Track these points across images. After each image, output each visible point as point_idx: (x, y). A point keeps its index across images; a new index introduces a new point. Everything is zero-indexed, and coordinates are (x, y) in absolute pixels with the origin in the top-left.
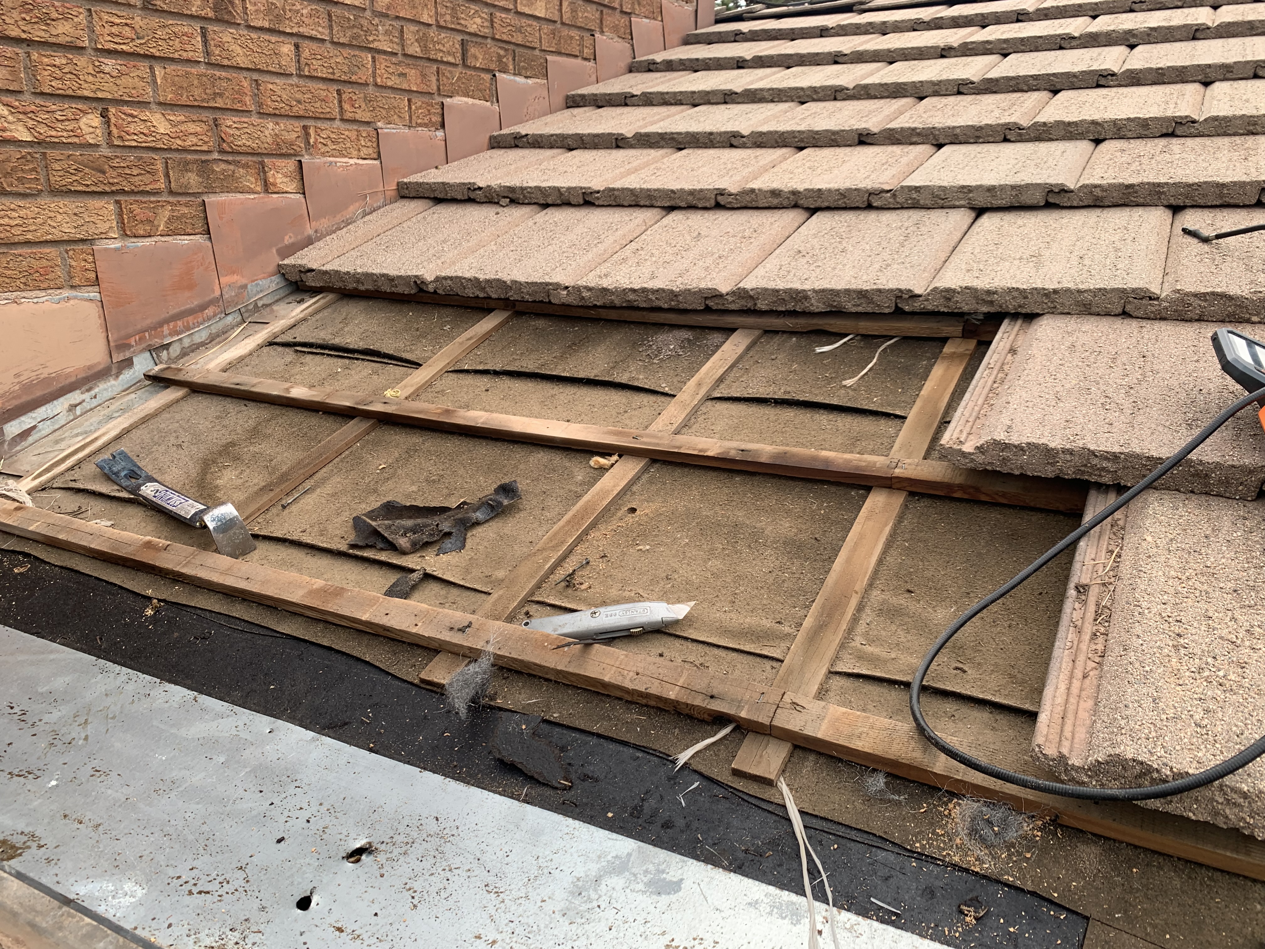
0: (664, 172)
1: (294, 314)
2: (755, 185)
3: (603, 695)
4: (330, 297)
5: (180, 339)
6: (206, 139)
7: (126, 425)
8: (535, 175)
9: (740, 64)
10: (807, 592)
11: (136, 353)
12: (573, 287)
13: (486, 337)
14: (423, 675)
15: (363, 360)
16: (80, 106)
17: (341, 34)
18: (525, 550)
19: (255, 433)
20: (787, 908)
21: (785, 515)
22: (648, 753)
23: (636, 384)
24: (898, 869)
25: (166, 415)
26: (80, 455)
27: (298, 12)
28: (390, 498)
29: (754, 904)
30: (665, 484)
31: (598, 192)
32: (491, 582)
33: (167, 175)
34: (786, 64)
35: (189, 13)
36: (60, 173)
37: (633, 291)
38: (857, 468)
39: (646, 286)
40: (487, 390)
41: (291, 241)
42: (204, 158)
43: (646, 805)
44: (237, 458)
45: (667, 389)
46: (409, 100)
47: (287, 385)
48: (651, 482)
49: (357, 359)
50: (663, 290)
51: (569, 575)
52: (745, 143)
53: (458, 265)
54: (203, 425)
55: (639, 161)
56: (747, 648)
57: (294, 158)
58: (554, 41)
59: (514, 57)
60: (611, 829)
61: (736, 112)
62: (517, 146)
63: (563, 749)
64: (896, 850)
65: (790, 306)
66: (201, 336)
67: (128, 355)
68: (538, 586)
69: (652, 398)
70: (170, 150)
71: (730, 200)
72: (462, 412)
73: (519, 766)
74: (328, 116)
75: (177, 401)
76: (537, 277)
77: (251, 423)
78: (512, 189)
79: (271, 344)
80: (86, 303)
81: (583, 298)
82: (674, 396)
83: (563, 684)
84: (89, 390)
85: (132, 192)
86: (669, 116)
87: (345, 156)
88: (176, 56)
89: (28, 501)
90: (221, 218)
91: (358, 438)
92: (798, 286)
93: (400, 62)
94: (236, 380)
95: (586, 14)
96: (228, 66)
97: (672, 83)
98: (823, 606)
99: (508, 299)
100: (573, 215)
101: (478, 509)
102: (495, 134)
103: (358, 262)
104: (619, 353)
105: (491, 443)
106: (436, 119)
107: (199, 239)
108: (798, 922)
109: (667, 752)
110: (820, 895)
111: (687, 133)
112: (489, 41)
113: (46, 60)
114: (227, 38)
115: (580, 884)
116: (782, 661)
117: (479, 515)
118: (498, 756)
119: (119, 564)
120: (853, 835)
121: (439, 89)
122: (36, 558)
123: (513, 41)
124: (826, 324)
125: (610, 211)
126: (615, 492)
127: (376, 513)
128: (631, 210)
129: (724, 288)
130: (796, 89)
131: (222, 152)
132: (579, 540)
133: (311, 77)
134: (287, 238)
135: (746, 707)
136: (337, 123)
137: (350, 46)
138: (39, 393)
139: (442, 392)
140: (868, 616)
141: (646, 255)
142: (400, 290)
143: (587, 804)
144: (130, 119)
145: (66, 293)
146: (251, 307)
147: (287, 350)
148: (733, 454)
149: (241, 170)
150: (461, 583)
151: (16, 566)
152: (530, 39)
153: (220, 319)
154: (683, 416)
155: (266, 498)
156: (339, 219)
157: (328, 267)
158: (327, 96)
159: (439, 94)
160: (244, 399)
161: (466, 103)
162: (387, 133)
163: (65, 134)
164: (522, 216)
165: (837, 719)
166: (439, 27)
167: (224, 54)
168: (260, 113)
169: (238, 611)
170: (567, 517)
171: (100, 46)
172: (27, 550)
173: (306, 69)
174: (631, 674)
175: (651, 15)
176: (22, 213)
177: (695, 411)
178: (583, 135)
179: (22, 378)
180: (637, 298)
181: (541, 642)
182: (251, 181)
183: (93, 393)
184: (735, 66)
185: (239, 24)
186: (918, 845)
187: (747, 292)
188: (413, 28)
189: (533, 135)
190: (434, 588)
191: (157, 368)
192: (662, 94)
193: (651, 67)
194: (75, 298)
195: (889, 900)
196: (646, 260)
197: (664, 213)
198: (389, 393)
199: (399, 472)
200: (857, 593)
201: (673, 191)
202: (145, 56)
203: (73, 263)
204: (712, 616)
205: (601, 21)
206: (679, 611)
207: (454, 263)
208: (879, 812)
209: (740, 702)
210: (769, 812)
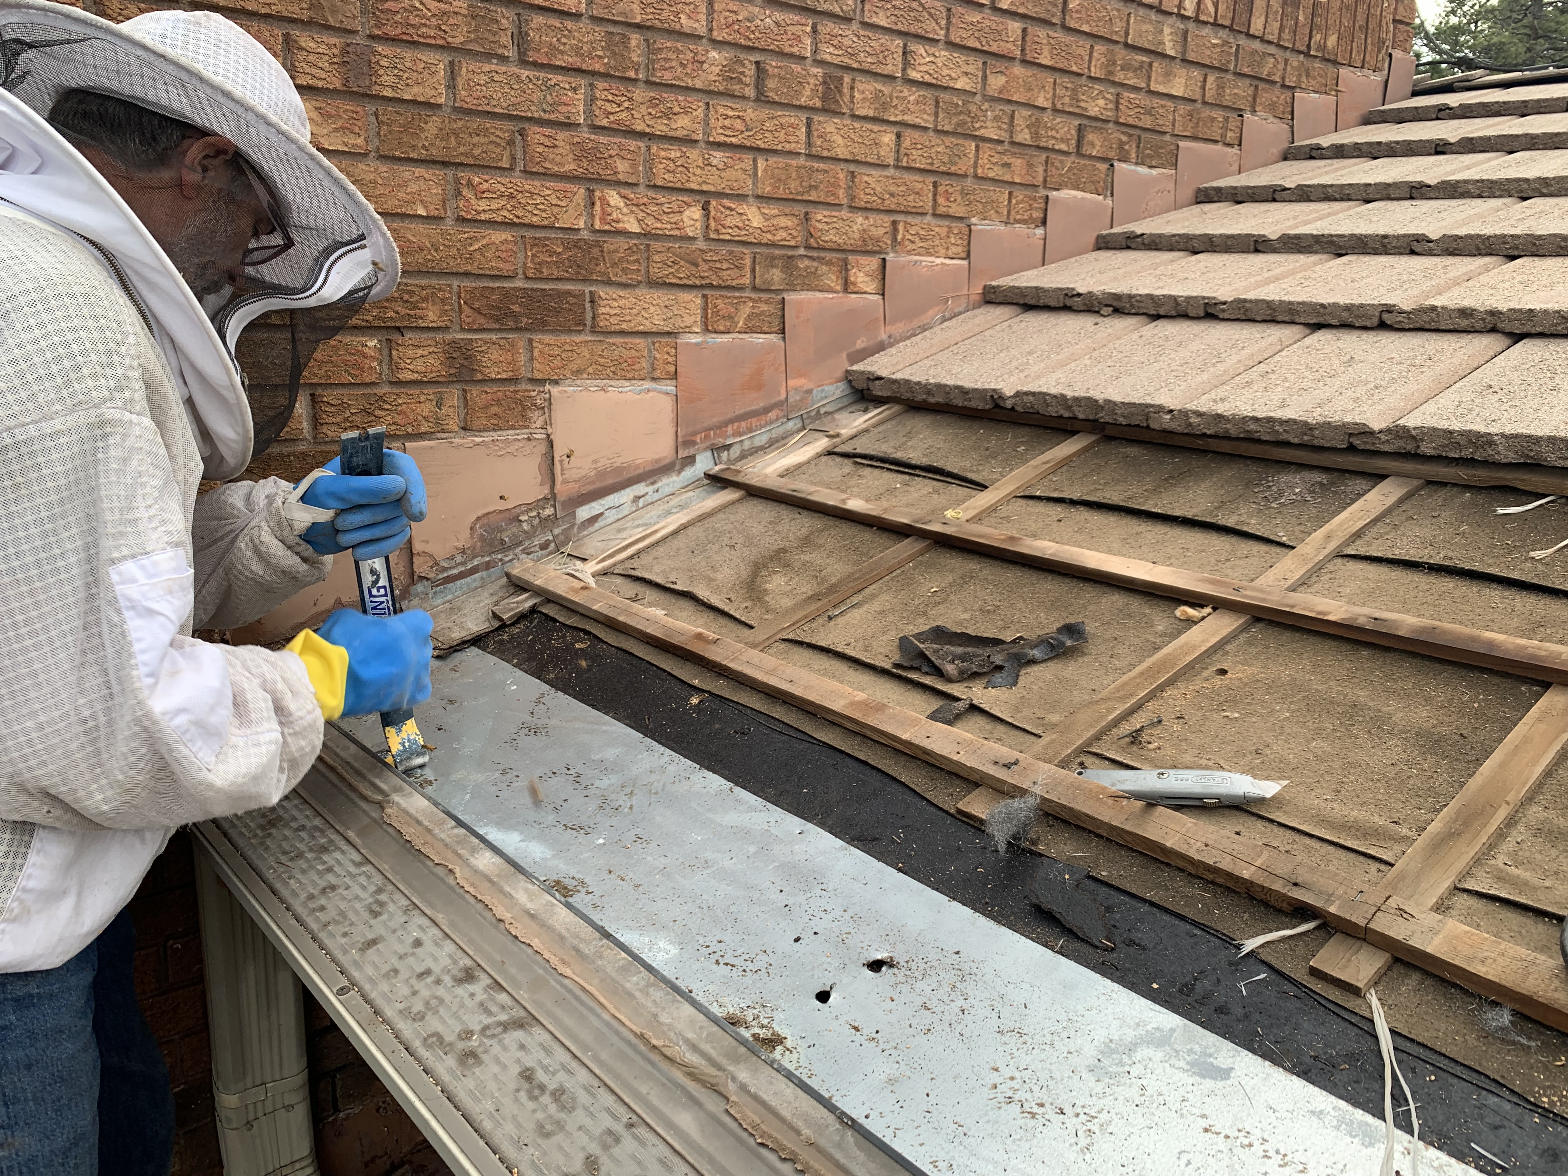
0: (1314, 282)
1: (856, 423)
2: (1438, 302)
3: (1163, 862)
4: (896, 408)
5: (742, 441)
6: (795, 234)
7: (684, 521)
8: (1148, 282)
9: (1440, 148)
10: (1439, 795)
11: (700, 451)
12: (1180, 411)
13: (1066, 462)
14: (960, 805)
15: (924, 477)
16: (686, 199)
17: (947, 121)
18: (1086, 697)
19: (807, 542)
20: (1359, 1127)
21: (1424, 703)
22: (1209, 933)
23: (1245, 529)
24: (1514, 1120)
25: (721, 516)
26: (640, 545)
27: (905, 98)
28: (940, 623)
29: (1319, 1114)
30: (1267, 647)
31: (1225, 303)
32: (1043, 725)
33: (753, 270)
34: (1508, 148)
35: (798, 103)
36: (659, 265)
37: (1256, 419)
38: (1533, 656)
39: (1272, 414)
40: (1060, 521)
41: (863, 345)
42: (790, 253)
43: (1199, 985)
44: (787, 565)
45: (1284, 539)
46: (1010, 194)
47: (844, 496)
48: (1250, 643)
49: (918, 476)
50: (1295, 421)
51: (1136, 731)
52: (1431, 249)
53: (1044, 380)
54: (757, 529)
55: (1282, 268)
56: (1349, 844)
57: (878, 256)
58: (1191, 124)
59: (1139, 143)
60: (1154, 1000)
61: (1424, 211)
62: (1128, 248)
63: (1109, 909)
64: (1515, 1100)
65: (1467, 453)
66: (761, 439)
67: (692, 451)
68: (1098, 738)
69: (1263, 548)
70: (760, 244)
71: (1400, 319)
72: (1028, 541)
73: (1058, 916)
74: (920, 210)
75: (733, 503)
76: (1135, 398)
77: (804, 531)
78: (1117, 297)
79: (830, 453)
80: (664, 396)
81: (1190, 424)
82: (1293, 548)
83: (1117, 843)
84: (653, 483)
85: (719, 287)
86: (1329, 215)
87: (931, 255)
88: (779, 147)
89: (592, 582)
90: (797, 317)
91: (911, 559)
92: (1481, 428)
93: (1006, 150)
94: (793, 487)
95: (1236, 91)
96: (827, 158)
97: (1339, 173)
98: (1458, 813)
99: (1097, 421)
100: (1189, 329)
101: (1036, 646)
102: (1104, 232)
103: (931, 372)
104: (1228, 492)
105: (1059, 579)
106: (1037, 215)
107: (774, 338)
108: (1371, 1145)
109: (1231, 935)
110: (1403, 1123)
111: (1352, 236)
112: (1111, 125)
113: (663, 153)
114: (830, 128)
115: (1113, 1046)
116: (1392, 865)
117: (1036, 653)
118: (1034, 900)
119: (669, 652)
120: (1458, 1070)
121: (1045, 181)
122: (596, 637)
123: (1140, 124)
124: (1517, 479)
125: (1237, 326)
126: (1203, 649)
127: (924, 637)
128: (1264, 326)
129: (1376, 425)
130: (1518, 180)
131: (808, 247)
132: (1152, 696)
133: (908, 169)
134: (859, 342)
135: (1338, 902)
136: (929, 218)
137: (954, 134)
138: (610, 481)
139: (1007, 519)
140: (1519, 833)
141: (1277, 379)
142: (973, 404)
143: (1129, 970)
144: (728, 212)
145: (647, 384)
146: (813, 414)
147: (846, 461)
148: (1362, 621)
149: (824, 267)
150: (1010, 720)
151: (577, 642)
152: (1161, 122)
153: (782, 424)
154: (1302, 572)
155: (813, 607)
156: (916, 323)
157: (898, 376)
158: (921, 189)
159: (1045, 187)
160: (799, 507)
161: (1075, 197)
162: (980, 230)
163: (669, 226)
164: (1127, 327)
165: (1457, 937)
166: (1055, 110)
167: (825, 145)
168: (850, 207)
169: (778, 712)
170: (1139, 669)
171: (711, 139)
172: (588, 628)
173: (905, 159)
174: (1199, 844)
175: (1323, 89)
176: (622, 302)
177: (1319, 568)
178: (1214, 236)
179: (599, 465)
180: (1259, 428)
181: (1097, 793)
182: (832, 280)
183: (656, 486)
184: (1433, 151)
185: (844, 114)
186: (1545, 1099)
187: (1408, 430)
188: (1026, 113)
189: (1151, 234)
190: (979, 721)
191: (717, 468)
192: (1325, 186)
193: (1314, 153)
194: (654, 390)
195: (1496, 1151)
196: (1276, 385)
197: (1308, 331)
198: (949, 514)
199: (952, 597)
200: (1508, 803)
201: (1323, 306)
202: (751, 148)
203: (658, 356)
204: (1308, 802)
205: (1254, 99)
206: (1268, 789)
207: (1038, 377)
208: (1498, 1053)
209: (1330, 895)
210: (1351, 1022)
